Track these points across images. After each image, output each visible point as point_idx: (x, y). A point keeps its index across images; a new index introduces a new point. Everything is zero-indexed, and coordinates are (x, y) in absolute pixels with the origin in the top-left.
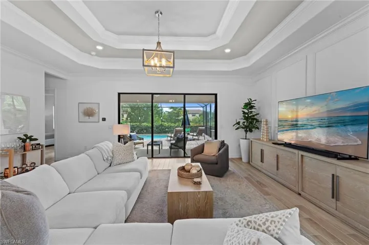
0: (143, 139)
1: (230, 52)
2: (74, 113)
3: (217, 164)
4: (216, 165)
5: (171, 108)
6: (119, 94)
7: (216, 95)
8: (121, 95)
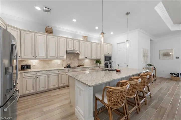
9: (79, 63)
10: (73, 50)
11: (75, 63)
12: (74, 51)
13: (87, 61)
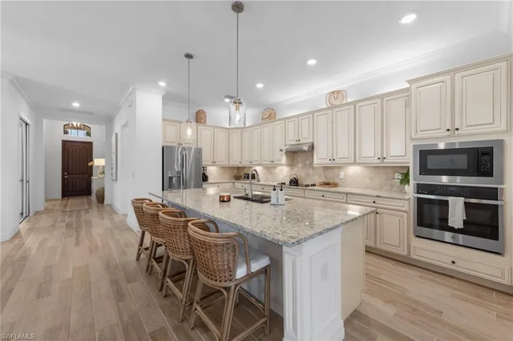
9: (326, 178)
10: (296, 143)
11: (316, 177)
12: (300, 146)
13: (354, 170)
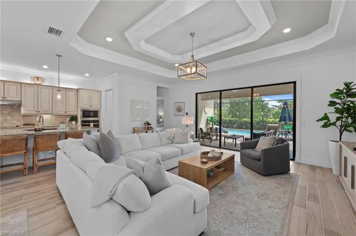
0: (227, 132)
1: (292, 30)
2: (172, 109)
3: (260, 160)
4: (259, 162)
5: (280, 101)
6: (197, 94)
7: (295, 83)
8: (198, 95)
